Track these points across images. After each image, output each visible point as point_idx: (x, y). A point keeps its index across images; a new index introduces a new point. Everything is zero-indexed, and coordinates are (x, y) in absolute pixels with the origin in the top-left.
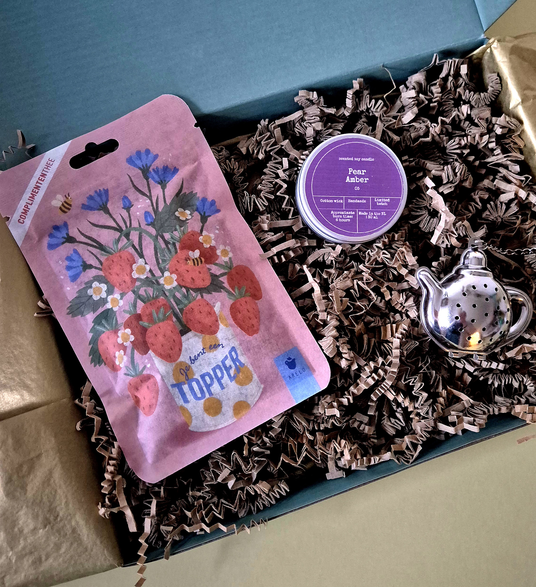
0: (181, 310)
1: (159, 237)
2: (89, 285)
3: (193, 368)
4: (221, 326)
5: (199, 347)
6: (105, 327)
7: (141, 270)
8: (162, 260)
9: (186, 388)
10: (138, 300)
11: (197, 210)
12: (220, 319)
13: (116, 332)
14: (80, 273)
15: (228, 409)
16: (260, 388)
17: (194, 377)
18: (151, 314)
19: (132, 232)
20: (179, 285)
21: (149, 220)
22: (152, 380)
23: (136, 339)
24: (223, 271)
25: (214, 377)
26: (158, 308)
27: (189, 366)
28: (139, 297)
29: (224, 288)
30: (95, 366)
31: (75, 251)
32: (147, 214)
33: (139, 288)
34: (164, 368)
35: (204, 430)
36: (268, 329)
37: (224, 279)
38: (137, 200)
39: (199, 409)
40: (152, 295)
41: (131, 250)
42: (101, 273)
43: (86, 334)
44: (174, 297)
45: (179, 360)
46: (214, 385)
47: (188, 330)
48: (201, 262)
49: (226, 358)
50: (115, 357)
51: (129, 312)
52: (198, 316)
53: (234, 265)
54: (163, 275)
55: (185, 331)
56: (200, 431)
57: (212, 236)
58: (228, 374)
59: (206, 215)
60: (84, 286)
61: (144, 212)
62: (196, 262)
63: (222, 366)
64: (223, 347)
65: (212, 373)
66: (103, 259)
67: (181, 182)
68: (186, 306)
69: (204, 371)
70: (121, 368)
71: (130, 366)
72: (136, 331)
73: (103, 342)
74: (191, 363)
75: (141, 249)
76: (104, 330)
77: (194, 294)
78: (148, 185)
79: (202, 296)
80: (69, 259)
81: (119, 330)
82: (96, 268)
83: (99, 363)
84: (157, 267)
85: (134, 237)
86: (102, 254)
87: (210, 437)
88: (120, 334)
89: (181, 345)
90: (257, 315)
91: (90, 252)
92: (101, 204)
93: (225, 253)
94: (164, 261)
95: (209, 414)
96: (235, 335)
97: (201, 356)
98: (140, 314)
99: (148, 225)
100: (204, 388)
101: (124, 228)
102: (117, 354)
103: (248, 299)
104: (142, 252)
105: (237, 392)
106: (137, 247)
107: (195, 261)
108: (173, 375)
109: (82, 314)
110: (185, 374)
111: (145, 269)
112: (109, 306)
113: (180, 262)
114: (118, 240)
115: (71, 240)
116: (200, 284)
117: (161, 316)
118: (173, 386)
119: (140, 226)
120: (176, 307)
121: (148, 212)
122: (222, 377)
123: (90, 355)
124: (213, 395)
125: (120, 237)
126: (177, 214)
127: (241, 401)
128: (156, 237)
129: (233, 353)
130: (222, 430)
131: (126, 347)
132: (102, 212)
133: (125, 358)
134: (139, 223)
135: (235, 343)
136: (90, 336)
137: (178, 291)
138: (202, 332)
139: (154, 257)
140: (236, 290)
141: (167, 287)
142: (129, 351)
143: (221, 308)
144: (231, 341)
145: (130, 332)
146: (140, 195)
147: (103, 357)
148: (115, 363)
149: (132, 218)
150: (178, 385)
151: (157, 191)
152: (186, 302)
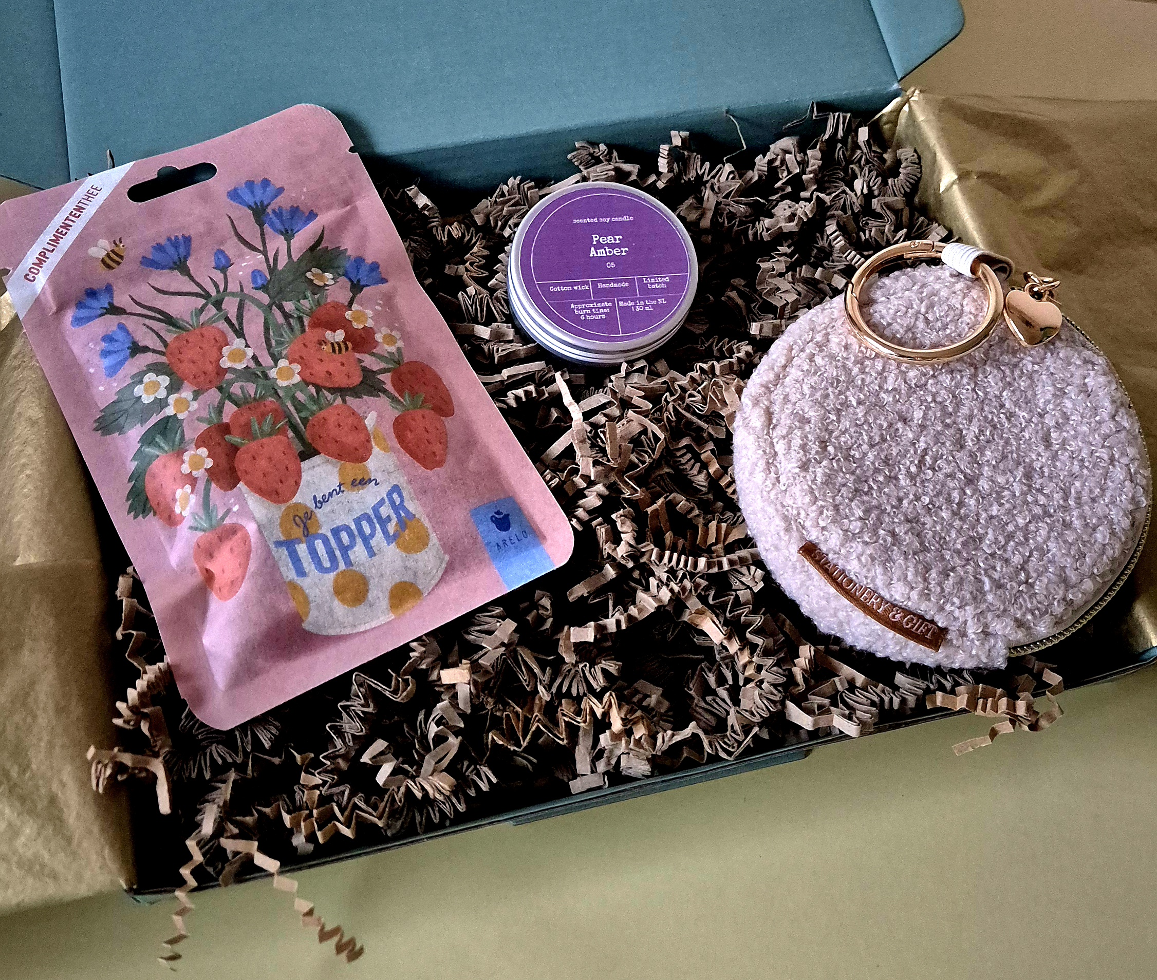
0: (305, 421)
1: (274, 307)
2: (138, 379)
3: (318, 515)
4: (376, 450)
5: (333, 481)
6: (160, 447)
7: (237, 355)
8: (276, 341)
9: (302, 549)
10: (227, 402)
11: (346, 274)
12: (374, 438)
13: (179, 453)
14: (125, 359)
15: (381, 595)
16: (442, 560)
17: (320, 532)
18: (248, 425)
19: (226, 299)
20: (304, 380)
21: (260, 282)
22: (239, 534)
23: (216, 465)
24: (383, 365)
25: (356, 533)
26: (263, 415)
27: (312, 512)
28: (230, 397)
29: (385, 391)
30: (135, 517)
31: (122, 327)
32: (255, 274)
33: (230, 383)
34: (264, 511)
35: (332, 632)
36: (462, 462)
37: (386, 378)
38: (241, 256)
39: (324, 589)
40: (253, 396)
41: (223, 326)
42: (163, 359)
43: (124, 464)
44: (294, 398)
45: (294, 500)
46: (356, 549)
47: (314, 453)
48: (347, 348)
49: (382, 502)
50: (174, 500)
51: (209, 421)
52: (334, 432)
53: (406, 360)
54: (276, 365)
55: (308, 453)
56: (324, 633)
57: (369, 313)
58: (382, 530)
59: (362, 283)
60: (130, 381)
61: (250, 270)
62: (337, 348)
63: (373, 516)
64: (376, 484)
65: (353, 527)
66: (169, 338)
67: (320, 231)
68: (313, 413)
69: (339, 523)
70: (183, 518)
71: (201, 513)
72: (219, 450)
73: (154, 476)
74: (316, 506)
75: (241, 324)
76: (157, 453)
77: (330, 397)
78: (262, 234)
79: (344, 401)
80: (108, 339)
81: (186, 450)
82: (154, 351)
83: (144, 511)
84: (266, 353)
85: (231, 306)
86: (169, 331)
87: (343, 646)
88: (186, 457)
89: (300, 477)
90: (443, 438)
91: (148, 327)
92: (176, 258)
93: (390, 339)
94: (279, 343)
95: (343, 601)
96: (402, 466)
97: (335, 497)
98: (227, 424)
99: (256, 289)
100: (338, 553)
101: (213, 293)
102: (179, 493)
103: (429, 413)
104: (242, 329)
105: (399, 563)
106: (234, 321)
107: (336, 345)
108: (281, 525)
109: (121, 430)
110: (302, 525)
111: (245, 354)
112: (170, 411)
113: (309, 345)
114: (202, 310)
115: (115, 310)
116: (341, 380)
117: (266, 428)
118: (279, 544)
119: (242, 290)
120: (296, 415)
121: (259, 271)
122: (372, 535)
123: (128, 499)
124: (352, 565)
125: (205, 306)
126: (309, 275)
127: (406, 582)
128: (270, 307)
129: (395, 496)
130: (366, 635)
131: (196, 478)
132: (176, 272)
133: (193, 499)
134: (241, 286)
135: (401, 480)
136: (132, 466)
137: (301, 391)
138: (339, 457)
139: (262, 336)
140: (407, 397)
141: (282, 383)
142: (201, 485)
143: (377, 422)
144: (394, 475)
145: (207, 453)
146: (246, 250)
147: (153, 503)
148: (173, 511)
149: (229, 279)
150: (289, 544)
151: (277, 243)
152: (315, 408)
